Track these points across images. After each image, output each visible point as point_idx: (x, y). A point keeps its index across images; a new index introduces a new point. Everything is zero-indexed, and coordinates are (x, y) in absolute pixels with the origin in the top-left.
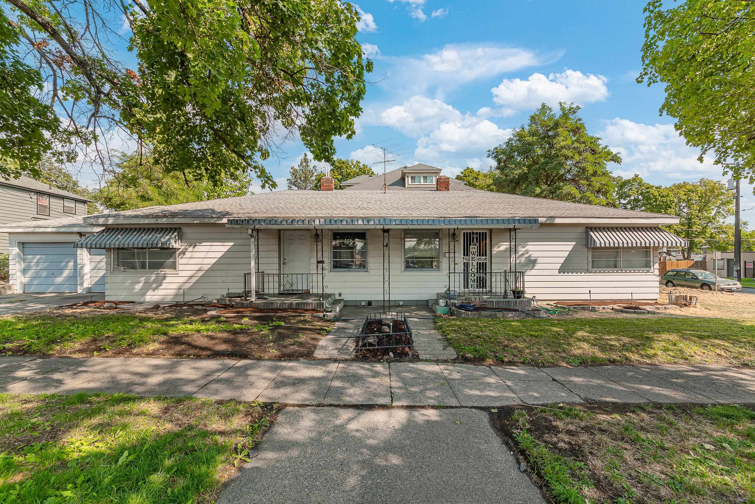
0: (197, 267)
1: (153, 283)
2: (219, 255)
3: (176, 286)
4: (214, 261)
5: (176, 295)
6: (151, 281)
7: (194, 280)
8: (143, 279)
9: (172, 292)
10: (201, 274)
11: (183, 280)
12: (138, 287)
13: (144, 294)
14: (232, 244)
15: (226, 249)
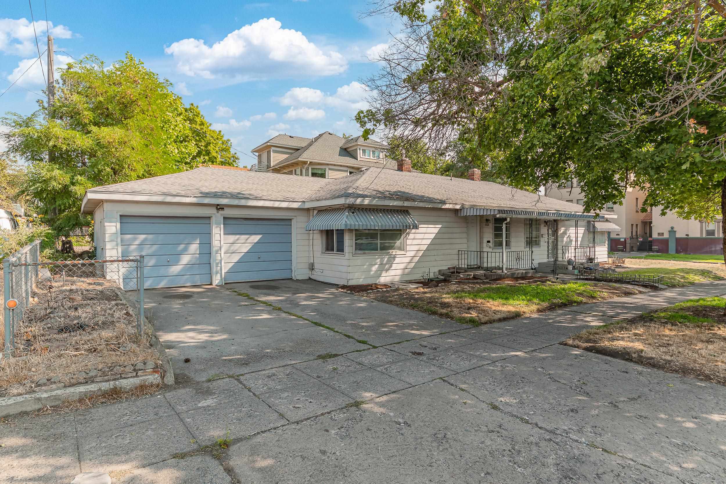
0: (416, 248)
1: (386, 264)
2: (432, 236)
3: (402, 266)
4: (429, 242)
5: (403, 275)
6: (385, 262)
7: (416, 259)
8: (378, 260)
9: (399, 272)
10: (421, 254)
11: (407, 260)
12: (375, 268)
13: (380, 276)
14: (440, 226)
15: (436, 231)
